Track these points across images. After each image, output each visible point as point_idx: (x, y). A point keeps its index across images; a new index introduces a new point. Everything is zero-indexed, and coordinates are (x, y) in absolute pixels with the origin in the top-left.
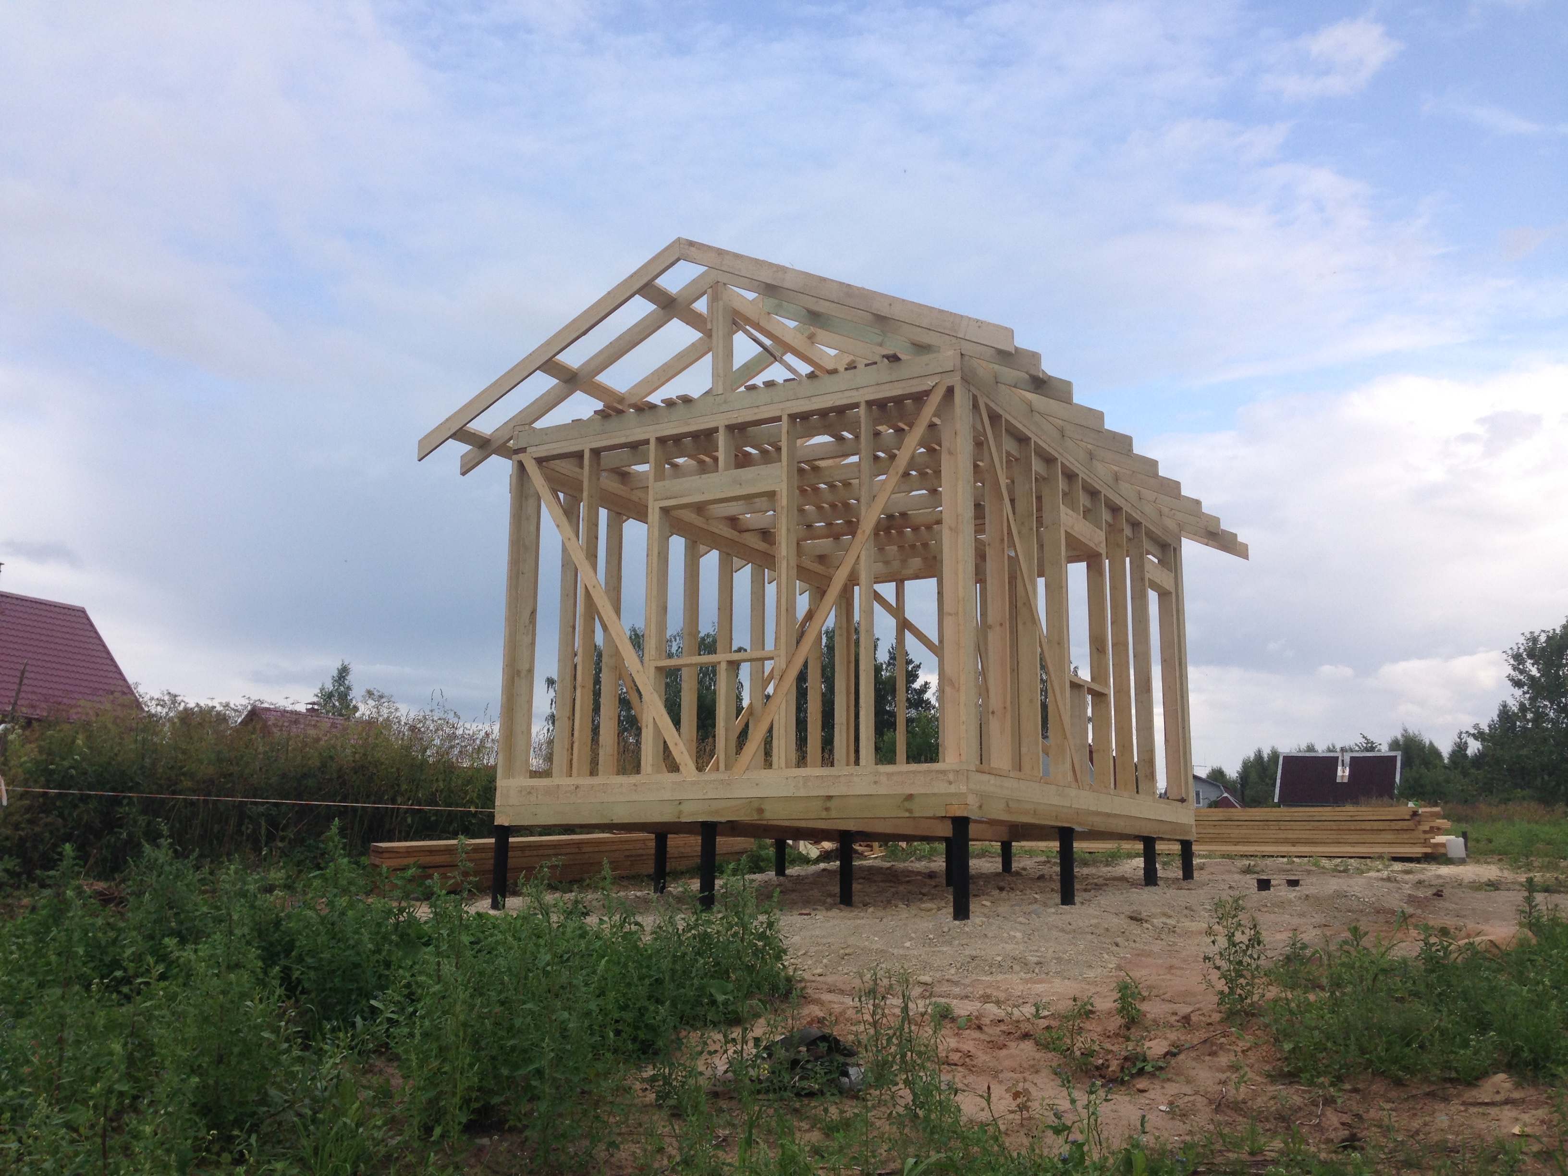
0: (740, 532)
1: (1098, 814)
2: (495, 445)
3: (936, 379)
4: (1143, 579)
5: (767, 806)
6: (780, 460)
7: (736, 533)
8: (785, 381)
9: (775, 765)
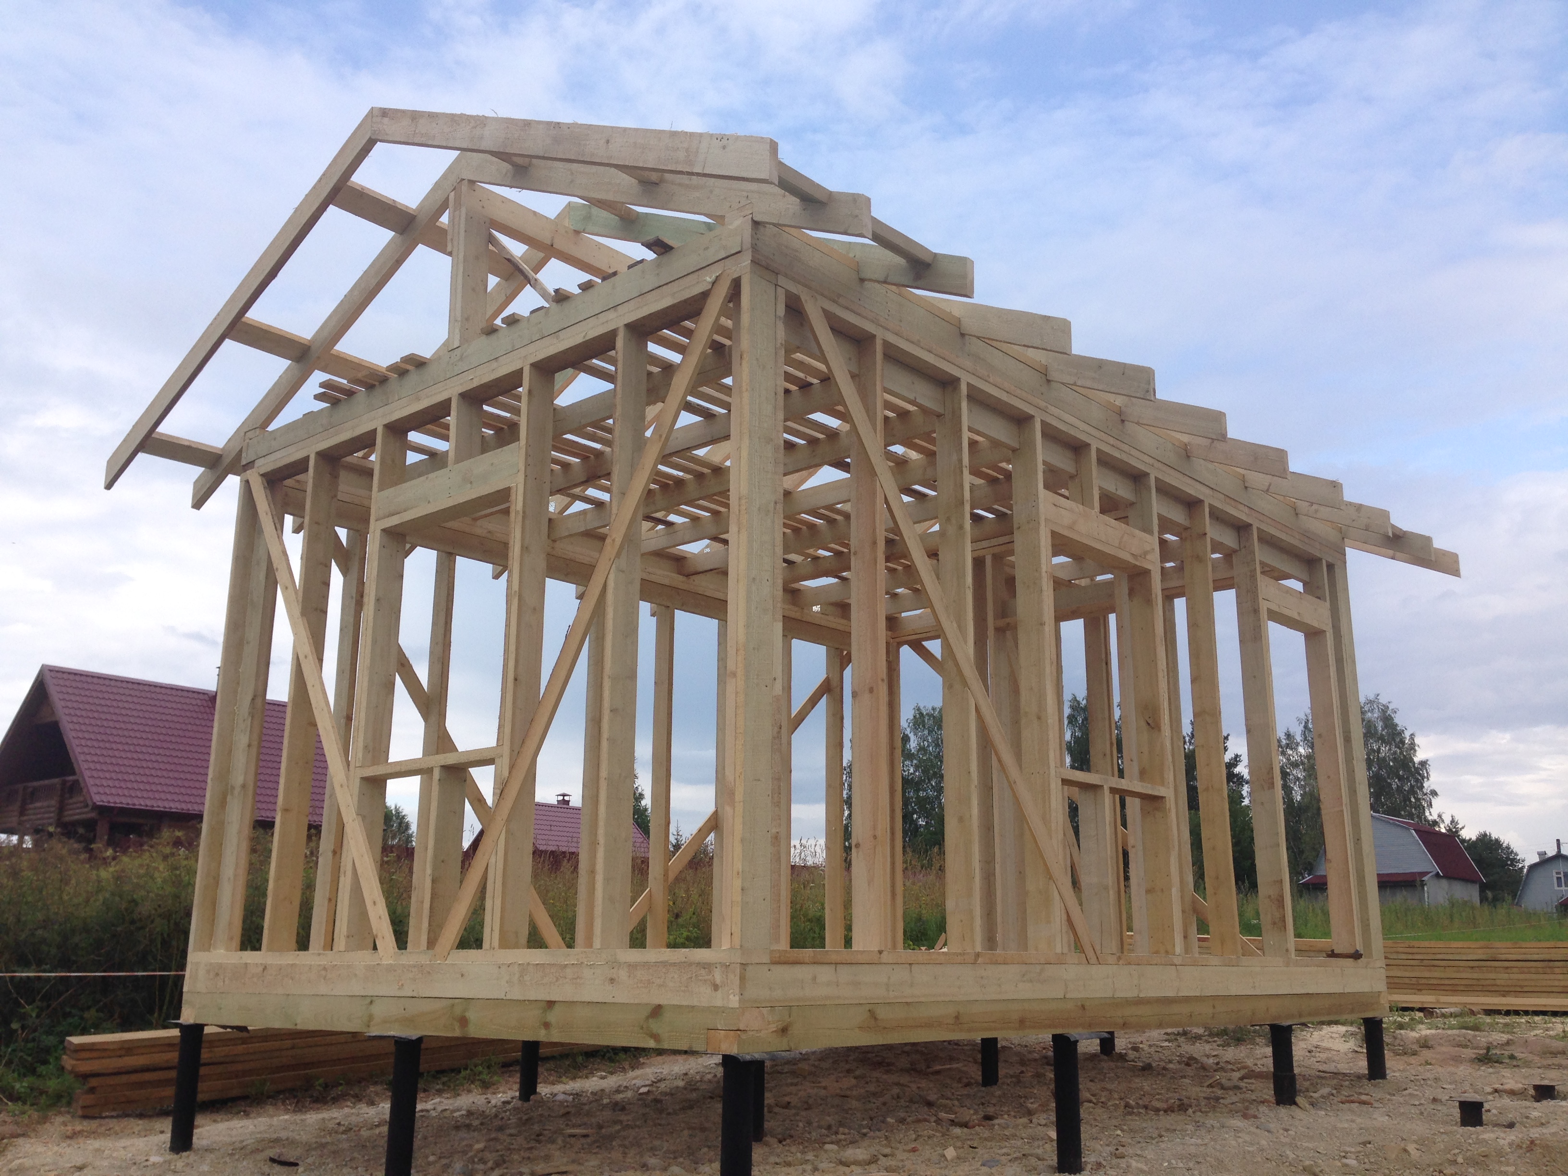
0: (688, 576)
1: (1139, 1002)
2: (227, 461)
3: (716, 271)
4: (1256, 611)
5: (471, 1015)
6: (518, 439)
7: (681, 578)
8: (532, 312)
9: (486, 945)
